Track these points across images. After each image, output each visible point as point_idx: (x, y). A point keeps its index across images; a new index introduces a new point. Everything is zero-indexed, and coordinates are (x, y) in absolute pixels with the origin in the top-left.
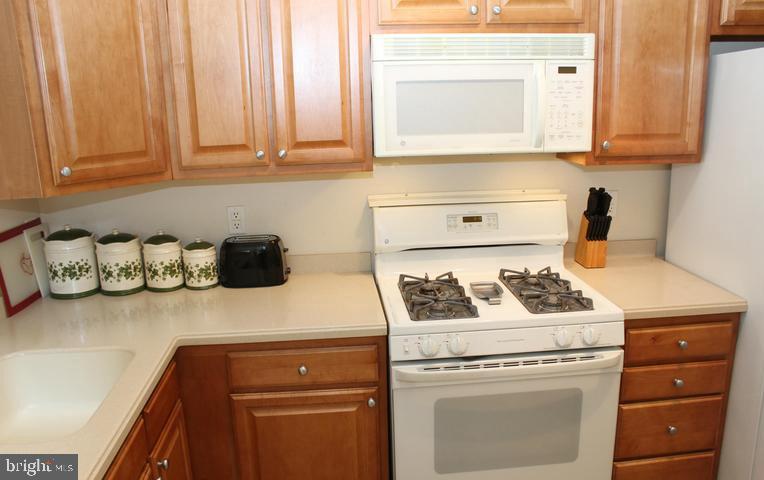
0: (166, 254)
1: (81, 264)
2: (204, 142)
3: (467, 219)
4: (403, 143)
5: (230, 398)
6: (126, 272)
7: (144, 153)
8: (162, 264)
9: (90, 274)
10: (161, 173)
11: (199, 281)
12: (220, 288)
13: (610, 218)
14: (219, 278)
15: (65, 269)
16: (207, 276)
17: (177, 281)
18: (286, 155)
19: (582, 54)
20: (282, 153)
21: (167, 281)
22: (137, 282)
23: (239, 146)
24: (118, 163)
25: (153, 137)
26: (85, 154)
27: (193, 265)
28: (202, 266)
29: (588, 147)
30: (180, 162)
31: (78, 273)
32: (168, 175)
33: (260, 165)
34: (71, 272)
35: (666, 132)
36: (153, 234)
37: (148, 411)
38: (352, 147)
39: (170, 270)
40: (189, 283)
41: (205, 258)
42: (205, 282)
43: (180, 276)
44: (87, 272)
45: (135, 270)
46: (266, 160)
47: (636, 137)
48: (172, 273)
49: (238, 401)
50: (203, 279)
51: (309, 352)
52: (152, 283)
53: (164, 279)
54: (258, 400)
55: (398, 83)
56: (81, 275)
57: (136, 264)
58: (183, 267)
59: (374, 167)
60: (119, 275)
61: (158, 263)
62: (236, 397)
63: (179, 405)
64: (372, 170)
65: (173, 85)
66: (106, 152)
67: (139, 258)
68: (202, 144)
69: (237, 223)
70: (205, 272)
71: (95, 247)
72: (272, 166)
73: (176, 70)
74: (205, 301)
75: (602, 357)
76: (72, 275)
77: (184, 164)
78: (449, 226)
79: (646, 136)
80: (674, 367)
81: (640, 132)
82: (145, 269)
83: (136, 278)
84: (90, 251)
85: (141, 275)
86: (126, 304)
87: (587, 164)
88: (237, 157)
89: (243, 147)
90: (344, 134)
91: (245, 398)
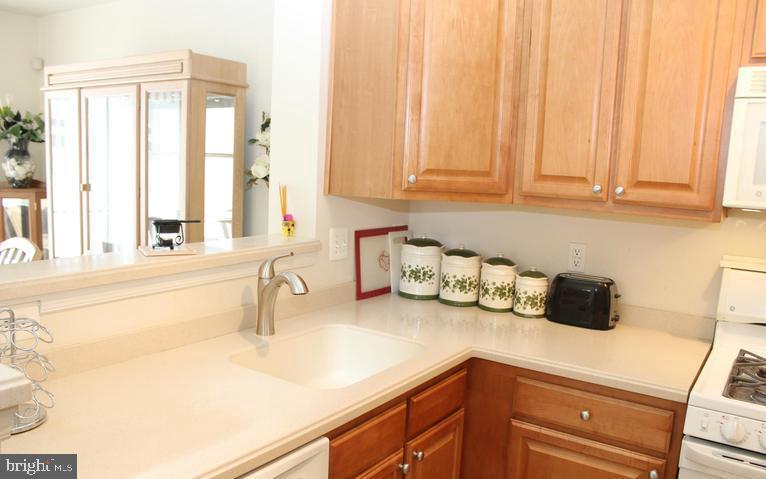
0: (499, 275)
1: (427, 269)
2: (546, 171)
4: (759, 194)
5: (510, 422)
6: (462, 285)
7: (487, 174)
8: (494, 284)
9: (432, 280)
10: (501, 195)
12: (544, 320)
14: (546, 310)
15: (412, 271)
16: (534, 304)
17: (505, 304)
18: (624, 193)
20: (620, 190)
21: (495, 301)
22: (470, 297)
24: (461, 179)
25: (498, 160)
26: (432, 167)
27: (522, 291)
28: (530, 294)
30: (520, 188)
31: (422, 277)
32: (508, 197)
33: (596, 200)
34: (416, 275)
36: (494, 255)
37: (415, 400)
38: (698, 192)
39: (501, 292)
40: (516, 309)
41: (536, 287)
42: (529, 311)
43: (510, 300)
44: (430, 278)
45: (470, 285)
46: (603, 195)
48: (502, 295)
49: (516, 427)
50: (529, 307)
51: (596, 398)
52: (483, 302)
53: (493, 299)
54: (536, 433)
56: (424, 280)
57: (472, 279)
58: (513, 292)
60: (454, 286)
61: (491, 283)
62: (515, 423)
63: (461, 413)
65: (525, 113)
66: (451, 168)
67: (477, 275)
68: (544, 173)
69: (577, 260)
70: (532, 301)
71: (441, 258)
72: (610, 202)
73: (530, 100)
74: (527, 328)
76: (417, 278)
77: (524, 189)
82: (480, 286)
83: (470, 293)
84: (437, 259)
85: (476, 291)
86: (457, 314)
88: (575, 189)
89: (583, 180)
90: (691, 178)
91: (524, 426)
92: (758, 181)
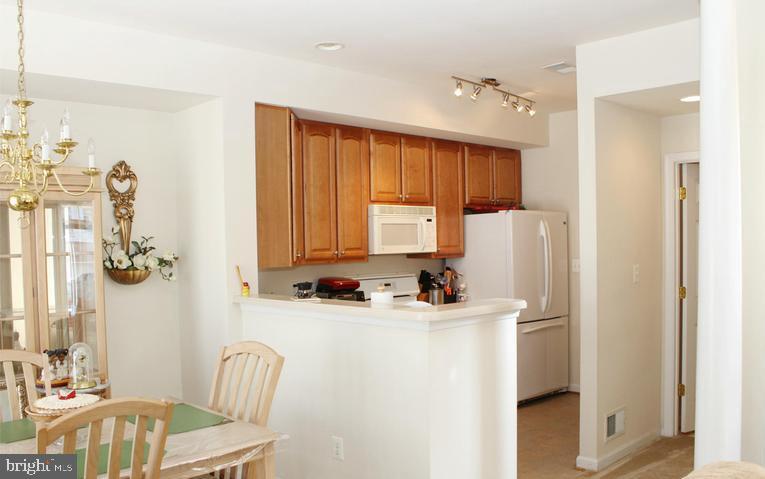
3: (386, 285)
4: (383, 249)
19: (432, 214)
23: (327, 249)
29: (436, 251)
35: (454, 245)
47: (446, 247)
55: (382, 224)
79: (449, 246)
81: (447, 244)
92: (383, 244)
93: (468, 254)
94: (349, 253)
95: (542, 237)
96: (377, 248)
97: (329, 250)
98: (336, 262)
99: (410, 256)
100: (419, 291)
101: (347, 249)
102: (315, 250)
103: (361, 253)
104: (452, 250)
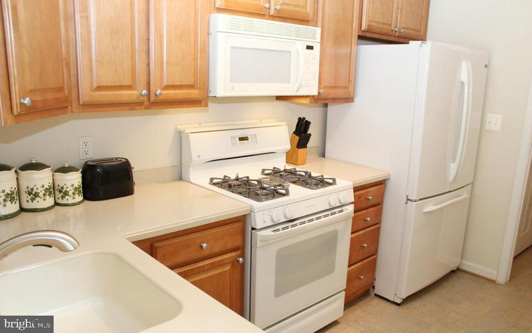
3: (241, 139)
4: (233, 88)
7: (61, 89)
11: (74, 198)
13: (310, 135)
14: (84, 194)
19: (315, 39)
21: (46, 201)
23: (127, 86)
28: (76, 185)
29: (316, 93)
32: (70, 108)
35: (343, 85)
38: (197, 90)
41: (75, 179)
47: (331, 87)
48: (50, 194)
50: (77, 196)
53: (45, 200)
55: (232, 47)
59: (209, 104)
61: (39, 186)
64: (207, 106)
69: (86, 150)
75: (347, 210)
78: (232, 144)
79: (335, 87)
80: (365, 211)
81: (333, 85)
87: (311, 103)
92: (232, 81)
93: (358, 99)
94: (172, 93)
95: (462, 83)
96: (221, 86)
97: (130, 87)
98: (147, 108)
99: (279, 98)
100: (288, 147)
101: (167, 87)
102: (100, 88)
103: (194, 93)
104: (339, 93)
